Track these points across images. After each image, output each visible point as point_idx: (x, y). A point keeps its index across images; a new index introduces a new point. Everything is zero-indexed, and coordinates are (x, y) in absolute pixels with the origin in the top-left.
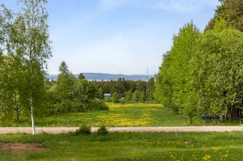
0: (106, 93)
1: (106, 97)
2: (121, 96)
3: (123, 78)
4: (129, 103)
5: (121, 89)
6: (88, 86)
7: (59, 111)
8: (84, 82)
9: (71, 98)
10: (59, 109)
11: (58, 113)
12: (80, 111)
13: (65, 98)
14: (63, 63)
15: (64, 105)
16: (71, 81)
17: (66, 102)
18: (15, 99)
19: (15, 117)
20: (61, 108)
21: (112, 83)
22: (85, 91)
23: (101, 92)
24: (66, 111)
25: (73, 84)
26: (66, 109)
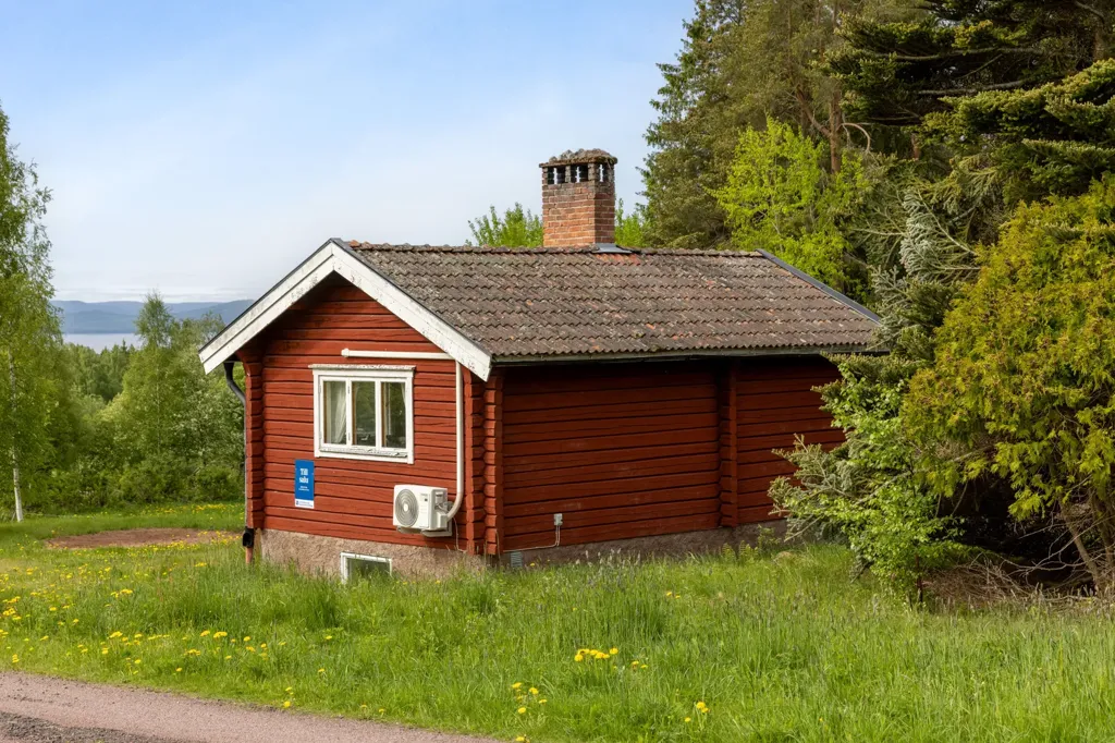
7: (129, 496)
9: (184, 444)
10: (130, 490)
11: (123, 502)
12: (217, 498)
13: (163, 445)
15: (149, 472)
16: (185, 375)
17: (159, 463)
20: (140, 485)
24: (157, 497)
25: (194, 386)
26: (157, 487)
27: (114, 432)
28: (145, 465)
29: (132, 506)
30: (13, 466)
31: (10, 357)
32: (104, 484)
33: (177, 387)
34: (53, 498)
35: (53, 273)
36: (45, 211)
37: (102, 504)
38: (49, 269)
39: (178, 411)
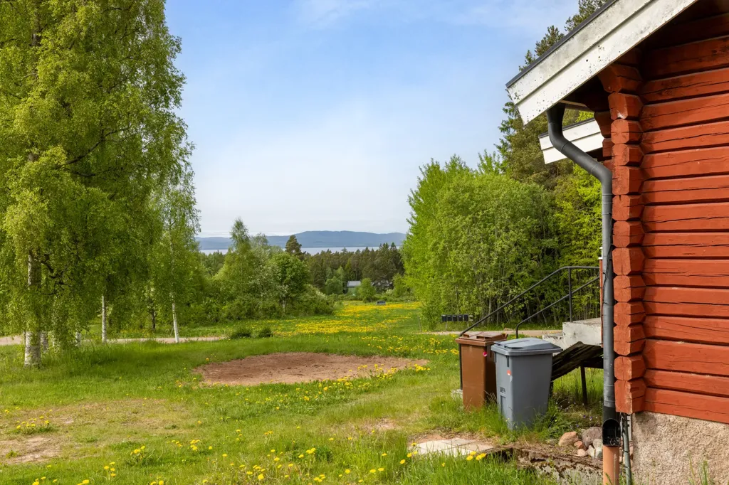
0: (354, 280)
1: (352, 290)
2: (386, 287)
3: (393, 244)
4: (396, 301)
5: (385, 271)
6: (291, 267)
7: (229, 317)
8: (281, 260)
9: (254, 290)
10: (230, 314)
11: (227, 320)
12: (271, 317)
13: (244, 292)
14: (238, 223)
15: (239, 305)
16: (254, 258)
17: (243, 300)
18: (149, 295)
19: (148, 324)
20: (235, 311)
21: (368, 255)
22: (285, 277)
23: (342, 277)
24: (242, 317)
25: (259, 263)
26: (243, 312)
27: (220, 285)
28: (237, 301)
29: (232, 322)
30: (173, 302)
31: (170, 238)
32: (218, 311)
33: (250, 264)
34: (192, 318)
35: (195, 191)
36: (191, 154)
37: (217, 321)
38: (193, 188)
39: (250, 275)
